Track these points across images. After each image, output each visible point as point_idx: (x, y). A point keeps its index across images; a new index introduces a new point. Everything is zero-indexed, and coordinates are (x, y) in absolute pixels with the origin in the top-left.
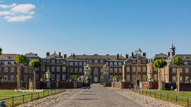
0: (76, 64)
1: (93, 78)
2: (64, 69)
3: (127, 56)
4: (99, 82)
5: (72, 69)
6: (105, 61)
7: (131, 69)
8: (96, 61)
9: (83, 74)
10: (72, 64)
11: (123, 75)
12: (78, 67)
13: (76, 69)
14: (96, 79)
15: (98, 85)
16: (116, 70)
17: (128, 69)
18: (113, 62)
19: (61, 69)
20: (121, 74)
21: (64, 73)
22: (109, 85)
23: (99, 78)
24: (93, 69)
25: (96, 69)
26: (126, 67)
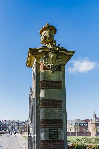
0: (6, 124)
1: (12, 130)
2: (2, 126)
3: (25, 121)
5: (4, 126)
6: (17, 123)
10: (4, 124)
13: (6, 126)
16: (21, 126)
17: (25, 126)
18: (20, 123)
20: (23, 128)
24: (12, 126)
25: (14, 126)
26: (24, 125)
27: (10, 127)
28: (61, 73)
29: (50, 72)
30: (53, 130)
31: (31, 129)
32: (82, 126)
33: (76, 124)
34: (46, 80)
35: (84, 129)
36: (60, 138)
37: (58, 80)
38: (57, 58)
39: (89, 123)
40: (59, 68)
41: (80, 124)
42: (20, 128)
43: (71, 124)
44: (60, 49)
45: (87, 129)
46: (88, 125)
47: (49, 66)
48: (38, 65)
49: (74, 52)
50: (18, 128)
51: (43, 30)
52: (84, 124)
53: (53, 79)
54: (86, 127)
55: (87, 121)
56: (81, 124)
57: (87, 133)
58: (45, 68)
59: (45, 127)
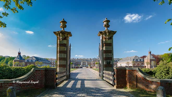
0: (78, 61)
1: (83, 65)
2: (75, 63)
3: (93, 59)
4: (85, 66)
5: (77, 63)
6: (87, 60)
7: (94, 63)
8: (84, 60)
9: (80, 64)
10: (77, 61)
11: (92, 64)
12: (79, 62)
13: (78, 63)
14: (84, 66)
15: (85, 67)
16: (90, 63)
18: (89, 61)
19: (74, 63)
20: (91, 64)
21: (75, 64)
22: (87, 67)
23: (85, 65)
24: (83, 63)
25: (84, 63)
26: (93, 62)
27: (82, 63)
28: (111, 40)
29: (107, 40)
30: (108, 61)
31: (100, 61)
32: (139, 62)
33: (134, 60)
34: (106, 43)
35: (141, 64)
36: (111, 64)
37: (110, 43)
38: (110, 34)
39: (145, 58)
40: (111, 38)
41: (137, 60)
42: (89, 64)
43: (130, 60)
44: (111, 31)
45: (143, 64)
46: (144, 60)
47: (107, 38)
48: (103, 37)
49: (116, 32)
50: (88, 64)
51: (104, 22)
52: (140, 60)
53: (108, 43)
54: (143, 62)
55: (144, 57)
56: (141, 60)
57: (143, 66)
58: (105, 38)
59: (105, 60)
